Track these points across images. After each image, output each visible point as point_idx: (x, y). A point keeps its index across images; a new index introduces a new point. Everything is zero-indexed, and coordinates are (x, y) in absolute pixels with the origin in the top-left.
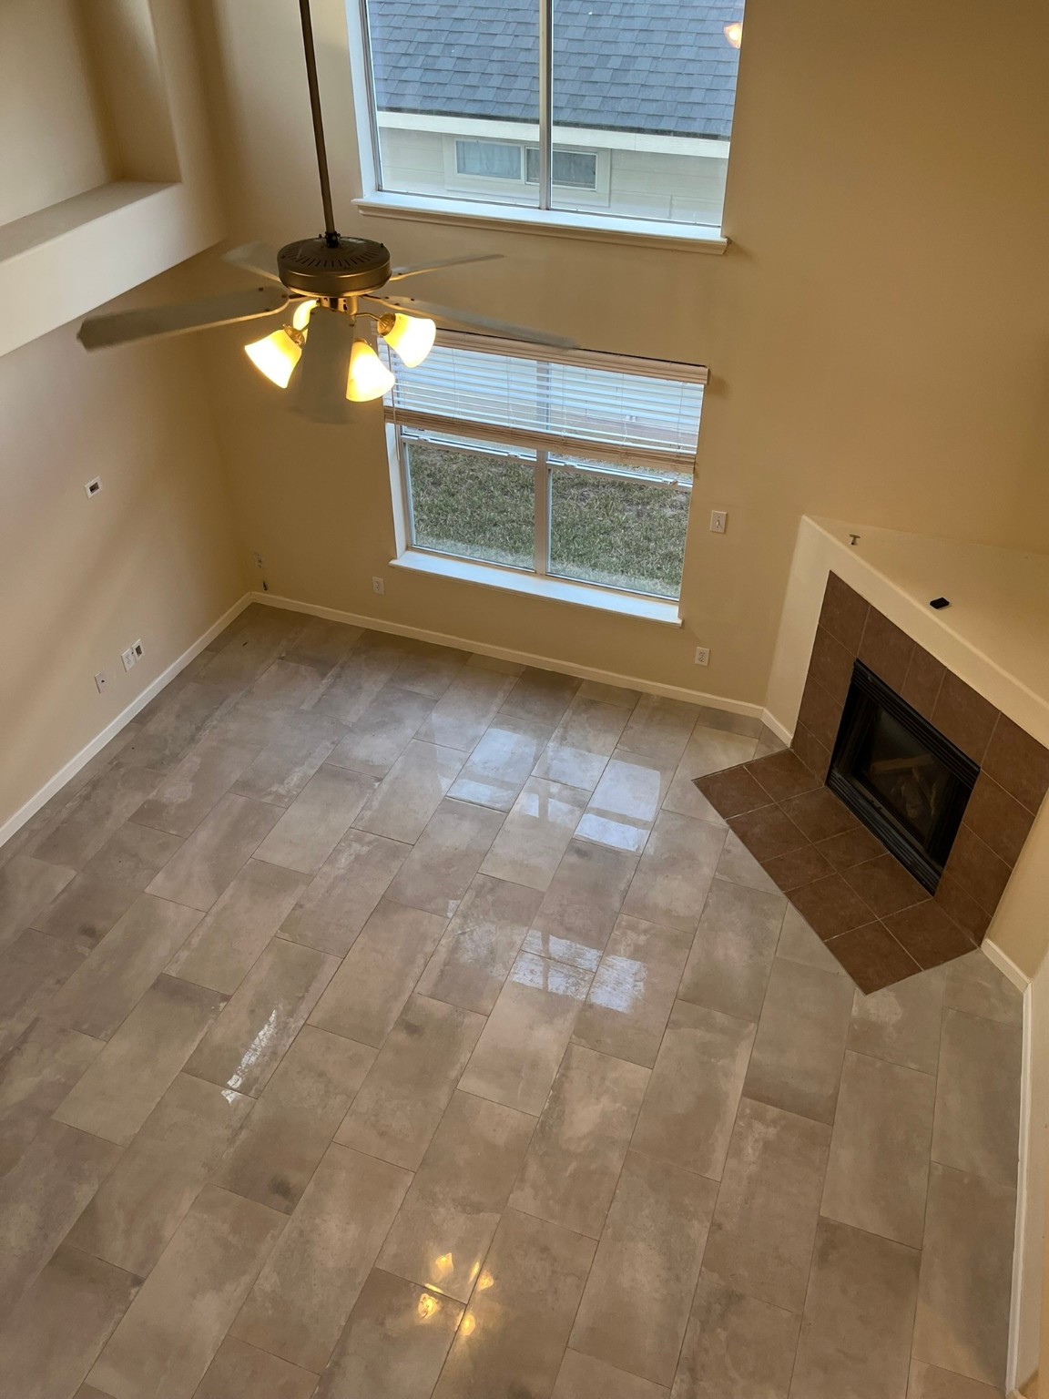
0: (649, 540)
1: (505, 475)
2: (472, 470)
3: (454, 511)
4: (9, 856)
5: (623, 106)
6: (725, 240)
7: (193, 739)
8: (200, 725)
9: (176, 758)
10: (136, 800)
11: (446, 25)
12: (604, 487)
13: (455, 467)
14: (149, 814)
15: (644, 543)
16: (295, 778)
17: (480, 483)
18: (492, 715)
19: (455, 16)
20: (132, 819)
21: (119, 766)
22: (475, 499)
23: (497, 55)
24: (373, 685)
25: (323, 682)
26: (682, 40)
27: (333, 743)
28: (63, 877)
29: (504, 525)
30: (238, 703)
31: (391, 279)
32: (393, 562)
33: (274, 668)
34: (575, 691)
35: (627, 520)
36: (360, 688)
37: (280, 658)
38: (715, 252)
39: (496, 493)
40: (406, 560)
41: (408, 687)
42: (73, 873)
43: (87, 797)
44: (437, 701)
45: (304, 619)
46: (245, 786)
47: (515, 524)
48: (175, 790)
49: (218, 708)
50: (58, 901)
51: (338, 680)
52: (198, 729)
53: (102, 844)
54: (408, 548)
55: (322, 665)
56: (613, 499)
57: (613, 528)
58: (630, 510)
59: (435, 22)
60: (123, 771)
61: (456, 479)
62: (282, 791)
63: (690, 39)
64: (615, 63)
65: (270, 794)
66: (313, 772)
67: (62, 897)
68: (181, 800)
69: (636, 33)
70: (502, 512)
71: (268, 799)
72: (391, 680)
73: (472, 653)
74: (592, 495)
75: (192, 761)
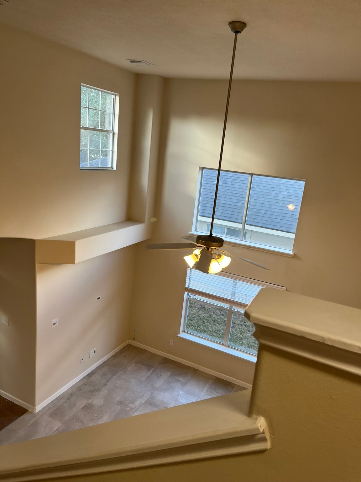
0: (255, 344)
1: (209, 317)
2: (198, 314)
3: (192, 325)
4: (40, 415)
5: (256, 221)
6: (293, 254)
7: (105, 385)
8: (108, 380)
9: (99, 390)
10: (84, 402)
11: (209, 196)
12: (240, 325)
13: (193, 312)
14: (88, 408)
15: (254, 344)
16: (137, 403)
17: (201, 318)
18: (204, 392)
19: (211, 195)
20: (82, 409)
21: (80, 390)
22: (199, 323)
23: (222, 205)
24: (166, 375)
25: (149, 372)
26: (273, 207)
27: (151, 393)
28: (57, 425)
29: (208, 332)
30: (121, 375)
31: (222, 247)
32: (178, 335)
33: (133, 365)
34: (233, 388)
35: (248, 337)
36: (161, 376)
37: (136, 362)
38: (290, 256)
39: (206, 322)
40: (182, 335)
41: (176, 378)
42: (60, 424)
43: (69, 399)
44: (186, 384)
45: (144, 351)
46: (120, 403)
47: (211, 332)
48: (98, 401)
49: (114, 376)
50: (54, 433)
51: (154, 372)
52: (107, 381)
53: (71, 416)
54: (183, 331)
55: (149, 367)
56: (243, 329)
57: (243, 338)
58: (249, 333)
59: (206, 195)
60: (81, 391)
61: (193, 316)
62: (133, 406)
63: (276, 207)
64: (255, 210)
65: (129, 407)
66: (144, 402)
67: (56, 432)
68: (99, 405)
69: (261, 204)
70: (207, 328)
71: (128, 409)
72: (171, 375)
73: (198, 370)
74: (236, 327)
75: (104, 392)
